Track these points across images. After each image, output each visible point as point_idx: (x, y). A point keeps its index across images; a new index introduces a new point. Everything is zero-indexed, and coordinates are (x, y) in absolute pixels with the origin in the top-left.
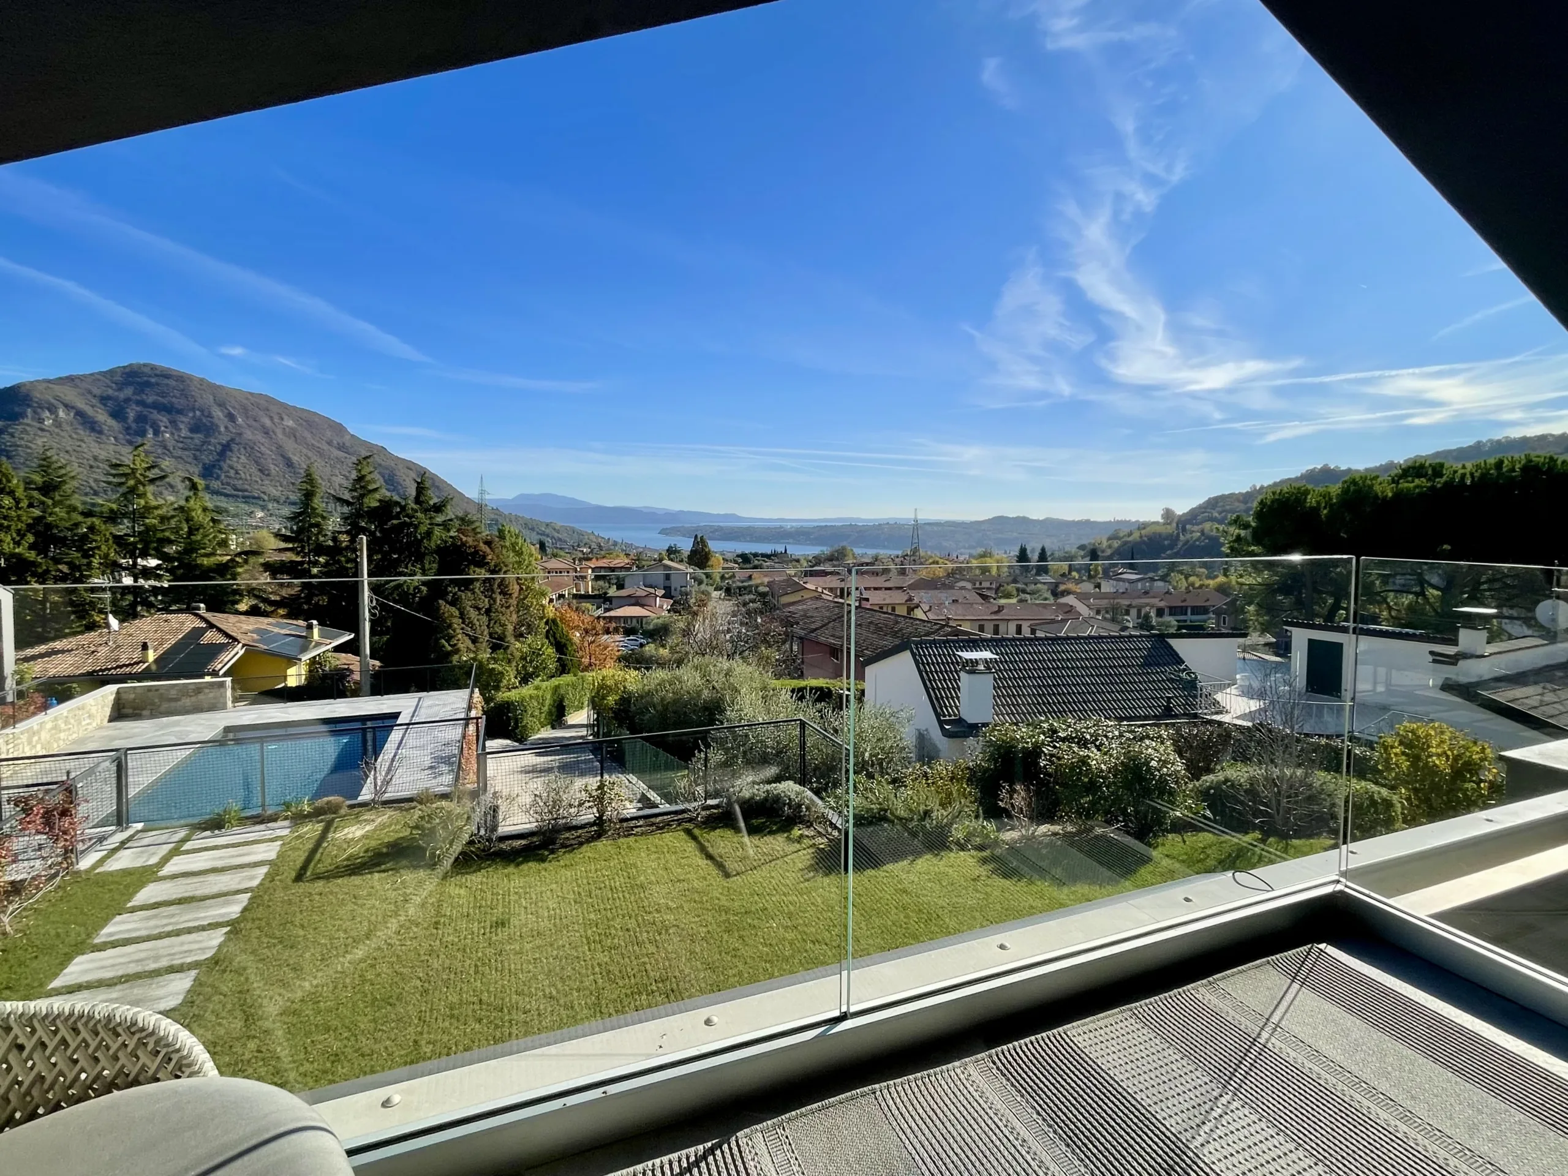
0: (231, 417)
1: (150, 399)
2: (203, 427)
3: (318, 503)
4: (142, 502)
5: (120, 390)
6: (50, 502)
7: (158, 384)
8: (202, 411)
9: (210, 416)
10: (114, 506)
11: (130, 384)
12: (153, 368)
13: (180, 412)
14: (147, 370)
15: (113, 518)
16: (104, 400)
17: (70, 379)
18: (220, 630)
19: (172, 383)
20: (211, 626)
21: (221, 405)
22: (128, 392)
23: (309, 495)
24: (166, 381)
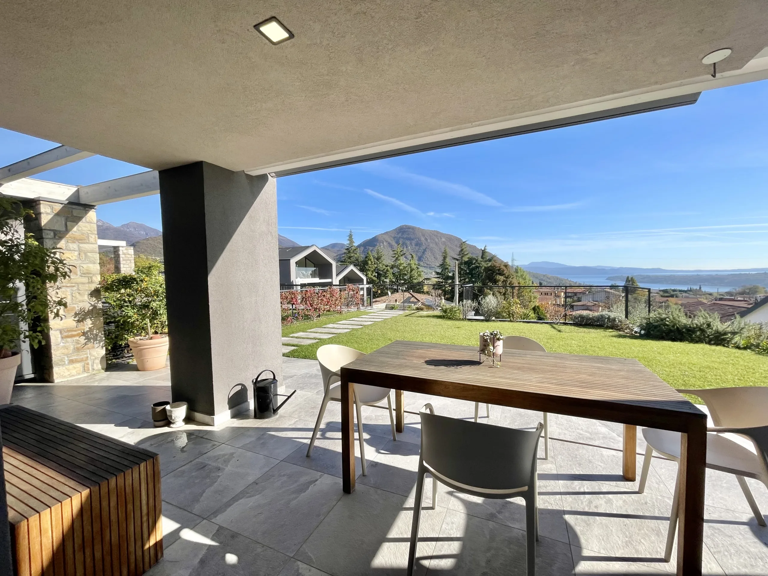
0: (426, 239)
1: (405, 236)
2: (418, 244)
3: (448, 260)
4: (399, 262)
5: (398, 234)
6: (379, 263)
7: (407, 231)
8: (418, 239)
9: (420, 240)
10: (393, 264)
11: (400, 232)
12: (406, 226)
13: (413, 240)
14: (405, 227)
15: (392, 268)
16: (394, 238)
17: (387, 233)
18: (415, 298)
19: (411, 230)
20: (413, 296)
21: (424, 235)
22: (400, 235)
23: (445, 258)
24: (409, 230)
